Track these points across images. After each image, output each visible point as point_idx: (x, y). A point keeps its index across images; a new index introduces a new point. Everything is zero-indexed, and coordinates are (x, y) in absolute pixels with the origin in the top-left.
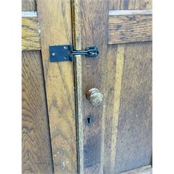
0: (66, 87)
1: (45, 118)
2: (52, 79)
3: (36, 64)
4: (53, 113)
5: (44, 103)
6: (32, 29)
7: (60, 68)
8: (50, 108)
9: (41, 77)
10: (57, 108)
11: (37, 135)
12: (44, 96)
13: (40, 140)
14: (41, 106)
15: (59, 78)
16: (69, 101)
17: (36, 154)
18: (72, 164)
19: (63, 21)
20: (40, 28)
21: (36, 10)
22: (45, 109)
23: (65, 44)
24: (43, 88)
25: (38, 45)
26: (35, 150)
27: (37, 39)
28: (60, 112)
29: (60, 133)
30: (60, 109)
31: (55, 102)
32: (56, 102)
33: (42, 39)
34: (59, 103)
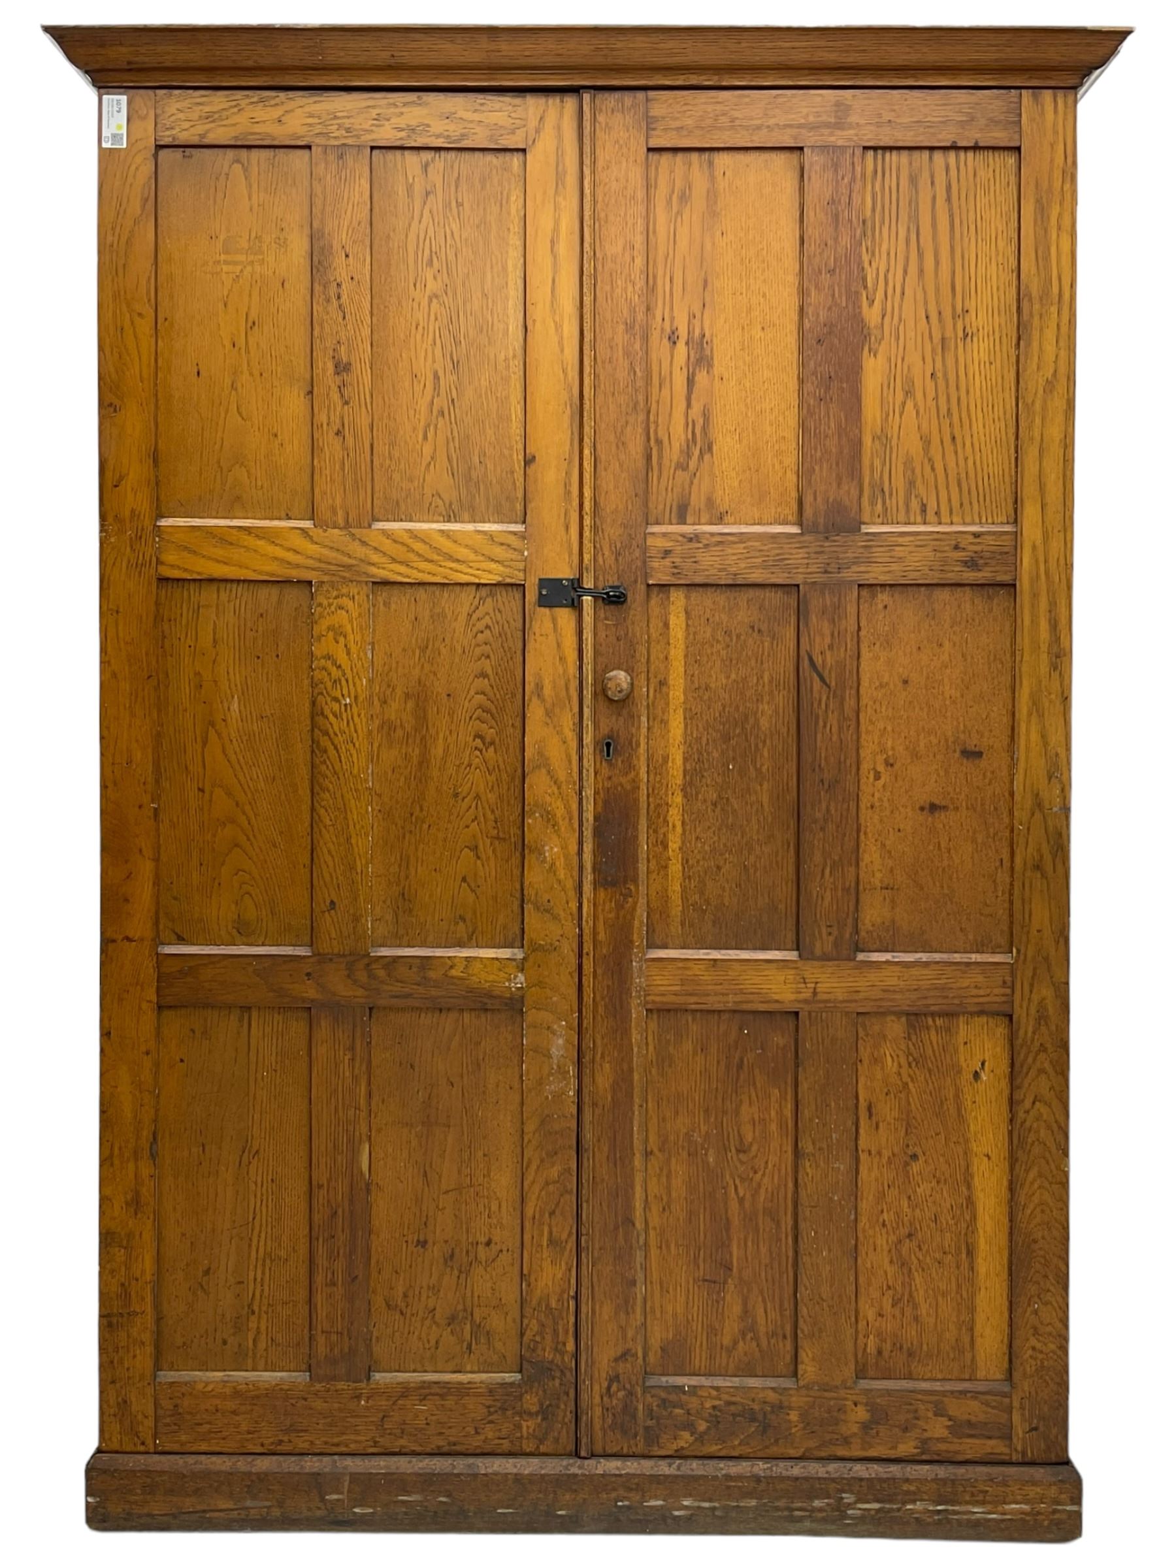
0: (562, 659)
1: (518, 724)
2: (539, 639)
3: (515, 609)
4: (535, 712)
5: (521, 690)
6: (515, 550)
7: (554, 620)
8: (530, 700)
9: (520, 634)
10: (543, 701)
11: (500, 760)
12: (521, 674)
13: (504, 776)
14: (514, 695)
15: (552, 637)
16: (567, 689)
17: (493, 811)
18: (566, 857)
19: (564, 539)
20: (528, 549)
21: (524, 522)
22: (520, 703)
23: (566, 576)
24: (521, 658)
25: (521, 575)
26: (492, 797)
27: (521, 565)
28: (548, 713)
29: (544, 762)
30: (548, 706)
31: (539, 687)
32: (542, 688)
33: (529, 566)
34: (547, 691)
